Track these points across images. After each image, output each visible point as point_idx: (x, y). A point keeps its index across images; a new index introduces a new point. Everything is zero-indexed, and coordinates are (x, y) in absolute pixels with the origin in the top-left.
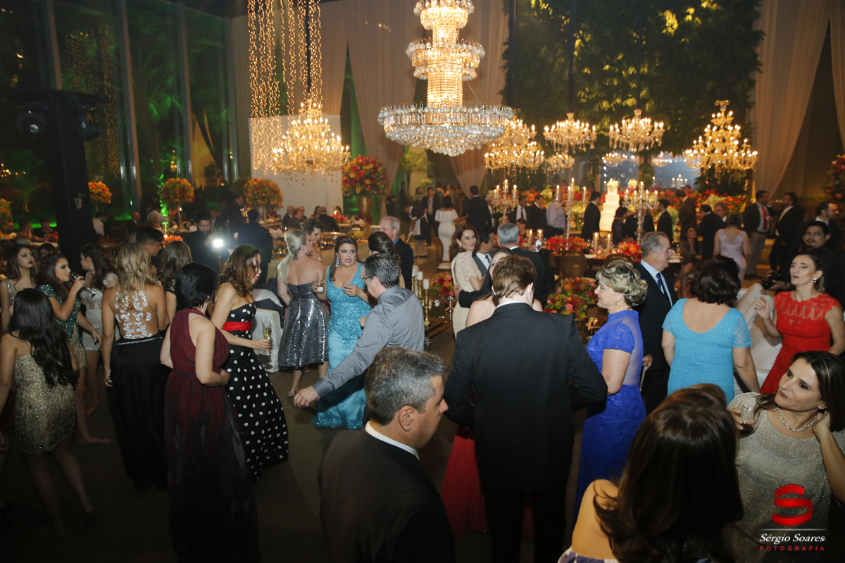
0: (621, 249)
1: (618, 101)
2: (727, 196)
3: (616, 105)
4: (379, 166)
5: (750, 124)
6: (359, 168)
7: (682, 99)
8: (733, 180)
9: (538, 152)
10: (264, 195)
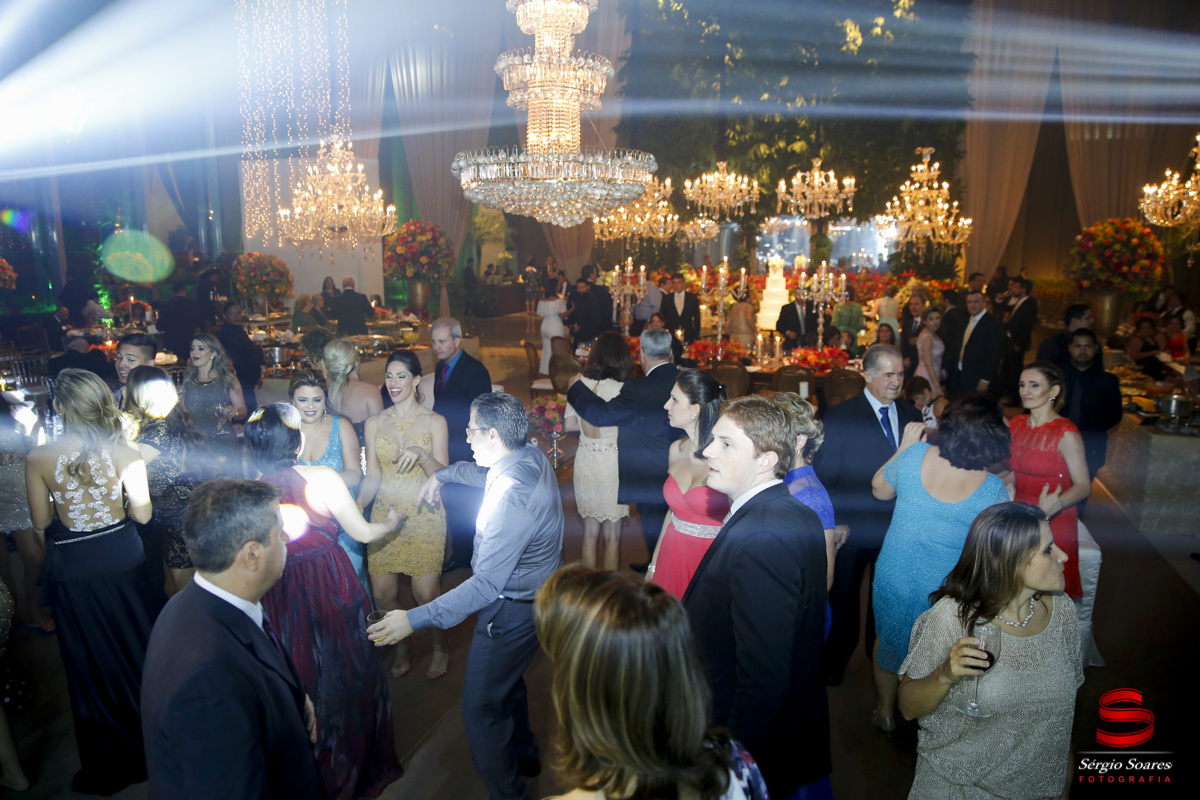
0: (796, 358)
1: (782, 144)
2: (930, 280)
3: (779, 151)
4: (440, 236)
5: (959, 180)
6: (410, 239)
7: (868, 144)
8: (938, 257)
9: (670, 217)
10: (264, 278)
